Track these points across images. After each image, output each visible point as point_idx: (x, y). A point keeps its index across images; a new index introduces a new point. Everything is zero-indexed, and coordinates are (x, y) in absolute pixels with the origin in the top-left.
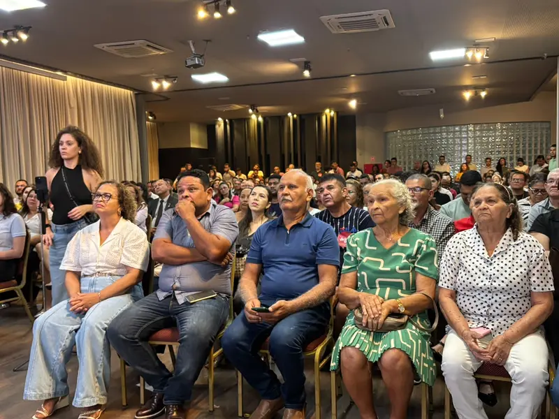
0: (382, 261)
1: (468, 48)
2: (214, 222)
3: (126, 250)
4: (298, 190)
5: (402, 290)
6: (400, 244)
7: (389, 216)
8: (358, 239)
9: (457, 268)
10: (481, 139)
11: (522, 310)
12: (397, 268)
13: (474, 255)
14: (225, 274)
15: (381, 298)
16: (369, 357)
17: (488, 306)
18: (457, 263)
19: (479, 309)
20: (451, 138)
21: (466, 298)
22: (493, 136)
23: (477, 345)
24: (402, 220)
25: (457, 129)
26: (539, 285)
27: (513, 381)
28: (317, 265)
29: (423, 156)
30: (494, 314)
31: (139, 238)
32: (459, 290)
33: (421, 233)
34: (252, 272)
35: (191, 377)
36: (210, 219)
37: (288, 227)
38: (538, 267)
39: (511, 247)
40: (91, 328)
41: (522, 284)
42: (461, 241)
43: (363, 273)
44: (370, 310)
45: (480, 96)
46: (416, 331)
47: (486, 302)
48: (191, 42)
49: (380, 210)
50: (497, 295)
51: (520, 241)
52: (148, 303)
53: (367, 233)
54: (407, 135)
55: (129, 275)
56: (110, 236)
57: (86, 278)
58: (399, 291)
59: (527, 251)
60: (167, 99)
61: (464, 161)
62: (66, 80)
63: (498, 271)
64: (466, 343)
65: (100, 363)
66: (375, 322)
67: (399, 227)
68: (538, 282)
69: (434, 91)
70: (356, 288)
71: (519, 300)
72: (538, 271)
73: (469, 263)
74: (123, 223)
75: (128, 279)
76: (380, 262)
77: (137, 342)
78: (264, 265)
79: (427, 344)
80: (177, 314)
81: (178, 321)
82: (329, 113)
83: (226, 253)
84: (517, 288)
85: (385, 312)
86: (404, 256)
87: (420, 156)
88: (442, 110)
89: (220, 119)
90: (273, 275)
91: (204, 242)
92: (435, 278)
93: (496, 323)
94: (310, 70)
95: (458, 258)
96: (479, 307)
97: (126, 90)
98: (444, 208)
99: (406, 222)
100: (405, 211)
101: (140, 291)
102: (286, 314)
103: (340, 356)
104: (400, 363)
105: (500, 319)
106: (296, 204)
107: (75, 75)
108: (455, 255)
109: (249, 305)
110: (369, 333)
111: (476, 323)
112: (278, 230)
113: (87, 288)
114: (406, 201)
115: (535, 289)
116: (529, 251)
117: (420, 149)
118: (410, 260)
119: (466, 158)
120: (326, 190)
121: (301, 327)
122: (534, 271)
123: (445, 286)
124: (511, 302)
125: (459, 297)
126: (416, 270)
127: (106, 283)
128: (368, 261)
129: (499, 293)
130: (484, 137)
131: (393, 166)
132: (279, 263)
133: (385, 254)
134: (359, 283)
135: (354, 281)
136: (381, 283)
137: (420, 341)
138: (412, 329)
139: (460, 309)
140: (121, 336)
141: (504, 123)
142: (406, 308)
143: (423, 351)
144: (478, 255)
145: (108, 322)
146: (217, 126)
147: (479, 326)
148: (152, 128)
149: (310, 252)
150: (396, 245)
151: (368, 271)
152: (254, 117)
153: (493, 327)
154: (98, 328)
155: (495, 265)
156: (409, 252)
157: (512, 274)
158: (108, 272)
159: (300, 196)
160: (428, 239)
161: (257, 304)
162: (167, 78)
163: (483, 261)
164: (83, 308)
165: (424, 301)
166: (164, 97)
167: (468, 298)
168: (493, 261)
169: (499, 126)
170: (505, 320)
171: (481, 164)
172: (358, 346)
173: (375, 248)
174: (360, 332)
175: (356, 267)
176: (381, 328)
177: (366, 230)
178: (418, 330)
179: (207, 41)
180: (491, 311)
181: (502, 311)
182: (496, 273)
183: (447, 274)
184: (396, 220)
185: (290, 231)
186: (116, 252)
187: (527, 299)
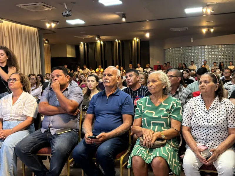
0: (154, 113)
1: (204, 7)
2: (70, 93)
3: (26, 108)
4: (113, 77)
5: (164, 127)
6: (163, 104)
7: (157, 90)
8: (142, 101)
9: (191, 116)
10: (211, 53)
11: (223, 137)
12: (161, 116)
13: (200, 109)
14: (76, 120)
15: (153, 131)
16: (146, 161)
17: (207, 135)
18: (192, 113)
19: (202, 137)
20: (196, 52)
21: (196, 131)
22: (217, 51)
23: (201, 154)
24: (164, 92)
25: (200, 47)
26: (232, 125)
27: (218, 173)
28: (122, 115)
29: (183, 61)
30: (210, 139)
31: (32, 101)
32: (192, 127)
33: (174, 98)
34: (89, 118)
35: (57, 172)
36: (68, 92)
37: (108, 95)
38: (232, 116)
39: (218, 105)
40: (7, 147)
41: (223, 124)
42: (193, 102)
43: (145, 118)
44: (147, 137)
45: (211, 31)
46: (170, 147)
47: (205, 133)
48: (65, 4)
49: (153, 87)
50: (211, 129)
51: (223, 102)
52: (37, 135)
53: (147, 98)
54: (174, 51)
55: (27, 120)
56: (17, 101)
57: (6, 122)
58: (162, 128)
59: (226, 107)
60: (54, 32)
61: (203, 63)
62: (3, 23)
63: (212, 117)
64: (195, 154)
65: (11, 165)
66: (150, 143)
67: (162, 95)
68: (232, 123)
69: (188, 29)
70: (141, 126)
71: (222, 132)
72: (232, 117)
73: (197, 113)
74: (24, 94)
75: (27, 122)
76: (153, 113)
77: (30, 154)
78: (96, 114)
79: (176, 154)
80: (51, 140)
81: (51, 143)
82: (136, 40)
83: (76, 109)
84: (221, 126)
85: (154, 138)
86: (165, 109)
87: (181, 61)
88: (192, 39)
89: (82, 43)
90: (100, 120)
91: (64, 103)
92: (181, 121)
93: (211, 144)
94: (125, 18)
95: (192, 111)
96: (202, 135)
97: (34, 28)
98: (189, 87)
99: (167, 93)
100: (166, 87)
101: (33, 128)
102: (105, 140)
103: (132, 160)
104: (161, 164)
105: (213, 142)
106: (112, 84)
107: (7, 20)
108: (190, 109)
109: (87, 135)
110: (146, 149)
111: (200, 144)
112: (103, 97)
113: (5, 127)
114: (166, 82)
115: (230, 126)
116: (227, 107)
117: (181, 58)
118: (168, 112)
119: (204, 62)
120: (129, 77)
121: (113, 146)
122: (230, 117)
123: (185, 125)
124: (218, 133)
125: (192, 131)
126: (171, 117)
127: (15, 124)
128: (147, 112)
129: (212, 128)
130: (213, 51)
131: (168, 66)
132: (103, 114)
133: (156, 109)
134: (143, 124)
135: (141, 122)
136: (153, 123)
137: (172, 153)
138: (168, 146)
139: (193, 137)
140: (22, 151)
141: (223, 45)
142: (166, 136)
143: (174, 157)
144: (202, 109)
145: (16, 144)
146: (80, 46)
147: (202, 145)
148: (48, 47)
149: (118, 108)
150: (161, 104)
151: (147, 118)
152: (99, 42)
153: (209, 146)
154: (10, 147)
155: (210, 114)
156: (167, 108)
157: (218, 119)
158: (16, 119)
159: (114, 80)
160: (177, 101)
161: (91, 135)
162: (54, 21)
163: (204, 112)
164: (3, 137)
165: (175, 132)
166: (53, 31)
167: (197, 131)
168: (209, 112)
169: (220, 46)
170: (215, 142)
171: (211, 65)
172: (140, 155)
173: (151, 106)
174: (142, 148)
175: (141, 115)
176: (153, 146)
177: (147, 97)
178: (171, 147)
179: (73, 3)
180: (208, 138)
181: (214, 138)
182: (211, 118)
183: (186, 119)
184: (161, 92)
185: (109, 97)
186: (20, 108)
187: (226, 132)
